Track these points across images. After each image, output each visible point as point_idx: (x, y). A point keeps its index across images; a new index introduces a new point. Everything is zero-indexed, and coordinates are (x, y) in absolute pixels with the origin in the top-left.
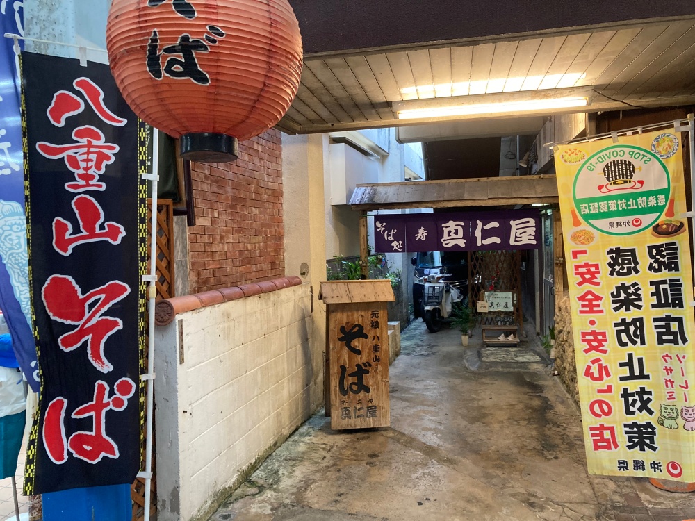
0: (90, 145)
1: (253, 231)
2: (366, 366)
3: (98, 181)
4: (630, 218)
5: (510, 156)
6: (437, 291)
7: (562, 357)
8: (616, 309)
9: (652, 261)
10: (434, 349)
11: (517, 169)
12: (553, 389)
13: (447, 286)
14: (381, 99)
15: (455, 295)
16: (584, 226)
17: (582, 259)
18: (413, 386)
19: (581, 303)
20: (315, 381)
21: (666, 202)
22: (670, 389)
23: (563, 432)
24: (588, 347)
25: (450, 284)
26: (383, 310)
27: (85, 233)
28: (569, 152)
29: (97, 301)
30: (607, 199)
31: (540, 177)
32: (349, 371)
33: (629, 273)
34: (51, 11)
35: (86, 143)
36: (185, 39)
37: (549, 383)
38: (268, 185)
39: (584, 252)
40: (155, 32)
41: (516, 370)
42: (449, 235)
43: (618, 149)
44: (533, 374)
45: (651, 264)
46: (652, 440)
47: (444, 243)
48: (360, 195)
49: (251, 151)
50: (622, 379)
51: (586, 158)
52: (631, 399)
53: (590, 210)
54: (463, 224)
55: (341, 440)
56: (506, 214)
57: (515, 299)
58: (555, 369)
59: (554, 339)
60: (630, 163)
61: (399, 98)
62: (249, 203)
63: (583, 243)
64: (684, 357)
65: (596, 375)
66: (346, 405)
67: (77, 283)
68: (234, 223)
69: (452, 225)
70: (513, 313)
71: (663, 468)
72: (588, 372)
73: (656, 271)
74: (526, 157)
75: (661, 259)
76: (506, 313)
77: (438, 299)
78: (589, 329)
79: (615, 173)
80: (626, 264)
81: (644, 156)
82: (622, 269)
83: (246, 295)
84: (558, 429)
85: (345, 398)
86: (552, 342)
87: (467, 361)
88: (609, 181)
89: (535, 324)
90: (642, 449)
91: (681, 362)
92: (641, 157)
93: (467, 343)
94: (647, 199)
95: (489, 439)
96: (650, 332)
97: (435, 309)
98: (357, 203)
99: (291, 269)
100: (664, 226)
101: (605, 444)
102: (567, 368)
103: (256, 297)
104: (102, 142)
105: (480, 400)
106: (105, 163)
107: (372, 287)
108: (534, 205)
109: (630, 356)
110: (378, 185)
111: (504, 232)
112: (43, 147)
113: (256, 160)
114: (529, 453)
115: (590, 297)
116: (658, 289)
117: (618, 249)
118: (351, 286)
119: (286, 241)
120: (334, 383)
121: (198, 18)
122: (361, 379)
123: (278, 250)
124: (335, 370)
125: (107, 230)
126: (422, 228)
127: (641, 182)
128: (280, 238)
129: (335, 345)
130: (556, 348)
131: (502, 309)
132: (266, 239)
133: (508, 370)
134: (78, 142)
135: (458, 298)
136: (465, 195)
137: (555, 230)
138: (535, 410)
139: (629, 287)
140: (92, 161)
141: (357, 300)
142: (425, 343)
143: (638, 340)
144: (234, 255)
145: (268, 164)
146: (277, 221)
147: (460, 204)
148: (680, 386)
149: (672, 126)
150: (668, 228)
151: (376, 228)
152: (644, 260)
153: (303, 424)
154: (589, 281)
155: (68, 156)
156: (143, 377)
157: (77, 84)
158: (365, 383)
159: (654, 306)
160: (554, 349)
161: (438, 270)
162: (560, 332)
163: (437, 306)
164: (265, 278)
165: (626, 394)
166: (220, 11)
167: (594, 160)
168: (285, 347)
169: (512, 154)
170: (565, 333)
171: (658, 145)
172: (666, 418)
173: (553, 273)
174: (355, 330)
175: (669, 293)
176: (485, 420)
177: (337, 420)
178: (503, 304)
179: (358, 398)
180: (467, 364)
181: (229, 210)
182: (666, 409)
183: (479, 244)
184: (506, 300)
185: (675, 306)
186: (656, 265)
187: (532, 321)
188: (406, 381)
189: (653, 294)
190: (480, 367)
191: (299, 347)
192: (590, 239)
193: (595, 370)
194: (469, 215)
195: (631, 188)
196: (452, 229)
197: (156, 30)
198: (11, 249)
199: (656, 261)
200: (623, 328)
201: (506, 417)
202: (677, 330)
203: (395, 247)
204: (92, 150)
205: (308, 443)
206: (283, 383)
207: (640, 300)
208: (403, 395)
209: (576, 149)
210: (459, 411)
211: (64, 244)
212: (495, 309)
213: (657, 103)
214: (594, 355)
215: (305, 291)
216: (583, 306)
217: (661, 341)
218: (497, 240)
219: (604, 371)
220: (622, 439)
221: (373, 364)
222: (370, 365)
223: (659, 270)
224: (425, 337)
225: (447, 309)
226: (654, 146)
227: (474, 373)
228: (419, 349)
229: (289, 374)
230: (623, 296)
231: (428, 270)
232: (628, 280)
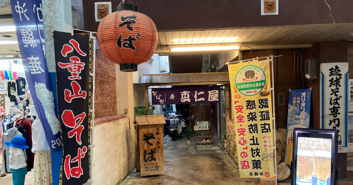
0: (75, 63)
1: (107, 95)
2: (154, 150)
3: (79, 76)
4: (253, 90)
5: (205, 62)
6: (176, 122)
7: (229, 146)
8: (249, 121)
9: (260, 104)
10: (176, 147)
11: (209, 68)
12: (226, 159)
13: (180, 120)
14: (165, 44)
15: (183, 124)
16: (238, 93)
17: (237, 104)
18: (170, 160)
19: (237, 119)
20: (131, 158)
21: (265, 85)
22: (266, 148)
23: (230, 172)
24: (240, 134)
25: (181, 119)
26: (161, 127)
27: (75, 95)
28: (234, 67)
29: (79, 119)
30: (246, 83)
31: (220, 73)
32: (148, 152)
33: (253, 108)
34: (55, 13)
35: (74, 63)
36: (130, 37)
37: (224, 157)
38: (111, 75)
39: (238, 102)
40: (121, 35)
41: (211, 153)
42: (184, 97)
43: (250, 66)
44: (217, 154)
45: (260, 106)
46: (260, 166)
47: (182, 100)
48: (145, 79)
49: (105, 61)
50: (251, 144)
51: (239, 69)
52: (254, 152)
53: (240, 87)
54: (189, 92)
55: (145, 180)
56: (206, 88)
57: (209, 124)
58: (226, 152)
59: (226, 139)
60: (253, 71)
61: (172, 44)
62: (105, 83)
63: (238, 99)
64: (270, 137)
65: (242, 143)
66: (147, 166)
67: (73, 113)
68: (101, 91)
69: (185, 93)
70: (208, 130)
71: (264, 174)
72: (240, 143)
73: (261, 108)
74: (214, 64)
75: (263, 104)
76: (206, 131)
77: (176, 126)
78: (240, 127)
79: (249, 75)
80: (252, 106)
81: (258, 69)
82: (251, 107)
83: (109, 121)
84: (229, 171)
85: (146, 163)
86: (225, 141)
87: (191, 150)
88: (247, 77)
89: (217, 136)
90: (257, 169)
91: (269, 138)
92: (257, 69)
93: (190, 144)
94: (258, 84)
95: (203, 176)
96: (260, 129)
97: (175, 130)
98: (144, 83)
99: (120, 111)
100: (264, 93)
101: (245, 167)
102: (231, 150)
103: (112, 122)
104: (79, 62)
105: (198, 164)
106: (81, 69)
107: (157, 118)
108: (217, 85)
109: (253, 137)
110: (153, 75)
111: (206, 96)
112: (60, 64)
113: (107, 65)
114: (219, 179)
115: (240, 117)
116: (262, 114)
117: (249, 101)
118: (148, 118)
119: (118, 99)
120: (142, 157)
121: (134, 31)
122: (152, 155)
123: (115, 103)
124: (142, 152)
125: (82, 94)
126: (173, 94)
127: (257, 78)
128: (115, 98)
129: (142, 142)
130: (227, 143)
131: (204, 129)
132: (111, 99)
133: (207, 153)
134: (72, 62)
135: (184, 125)
136: (191, 80)
137: (226, 95)
138: (219, 166)
139: (253, 113)
140: (76, 69)
141: (150, 123)
142: (172, 145)
143: (256, 131)
144: (101, 105)
145: (111, 66)
146: (114, 91)
147: (189, 84)
148: (269, 146)
149: (266, 59)
150: (265, 93)
151: (152, 94)
152: (257, 104)
153: (128, 175)
154: (240, 111)
155: (69, 67)
156: (89, 146)
157: (71, 42)
158: (154, 157)
159: (261, 120)
160: (226, 144)
161: (175, 113)
162: (228, 136)
163: (176, 129)
164: (111, 115)
165: (252, 150)
166: (140, 29)
167: (242, 70)
168: (121, 143)
169: (207, 61)
170: (230, 136)
171: (262, 65)
172: (264, 158)
173: (225, 113)
174: (150, 136)
175: (265, 115)
176: (201, 170)
177: (143, 172)
178: (204, 127)
179: (151, 163)
180: (191, 152)
181: (99, 86)
182: (264, 155)
183: (196, 101)
184: (206, 125)
185: (267, 120)
186: (261, 106)
187: (216, 135)
188: (166, 159)
189: (260, 116)
190: (196, 152)
191: (126, 143)
192: (240, 97)
193: (242, 142)
194: (192, 89)
195: (254, 80)
196: (185, 95)
197: (121, 34)
198: (43, 100)
199: (261, 104)
200: (251, 127)
201: (209, 169)
202: (268, 128)
203: (161, 102)
204: (76, 65)
205: (132, 182)
206: (121, 157)
207: (256, 118)
208: (166, 164)
209: (236, 66)
210: (190, 168)
211: (69, 99)
212: (201, 129)
213: (263, 48)
214: (242, 136)
215: (127, 120)
216: (238, 120)
217: (263, 132)
218: (203, 99)
219: (245, 142)
220: (251, 165)
221: (157, 149)
222: (156, 150)
223: (262, 108)
224: (171, 142)
225: (180, 130)
226: (261, 66)
227: (194, 155)
228: (169, 147)
229: (123, 154)
230: (251, 116)
231: (170, 113)
232: (252, 111)
